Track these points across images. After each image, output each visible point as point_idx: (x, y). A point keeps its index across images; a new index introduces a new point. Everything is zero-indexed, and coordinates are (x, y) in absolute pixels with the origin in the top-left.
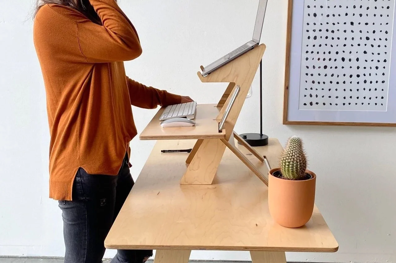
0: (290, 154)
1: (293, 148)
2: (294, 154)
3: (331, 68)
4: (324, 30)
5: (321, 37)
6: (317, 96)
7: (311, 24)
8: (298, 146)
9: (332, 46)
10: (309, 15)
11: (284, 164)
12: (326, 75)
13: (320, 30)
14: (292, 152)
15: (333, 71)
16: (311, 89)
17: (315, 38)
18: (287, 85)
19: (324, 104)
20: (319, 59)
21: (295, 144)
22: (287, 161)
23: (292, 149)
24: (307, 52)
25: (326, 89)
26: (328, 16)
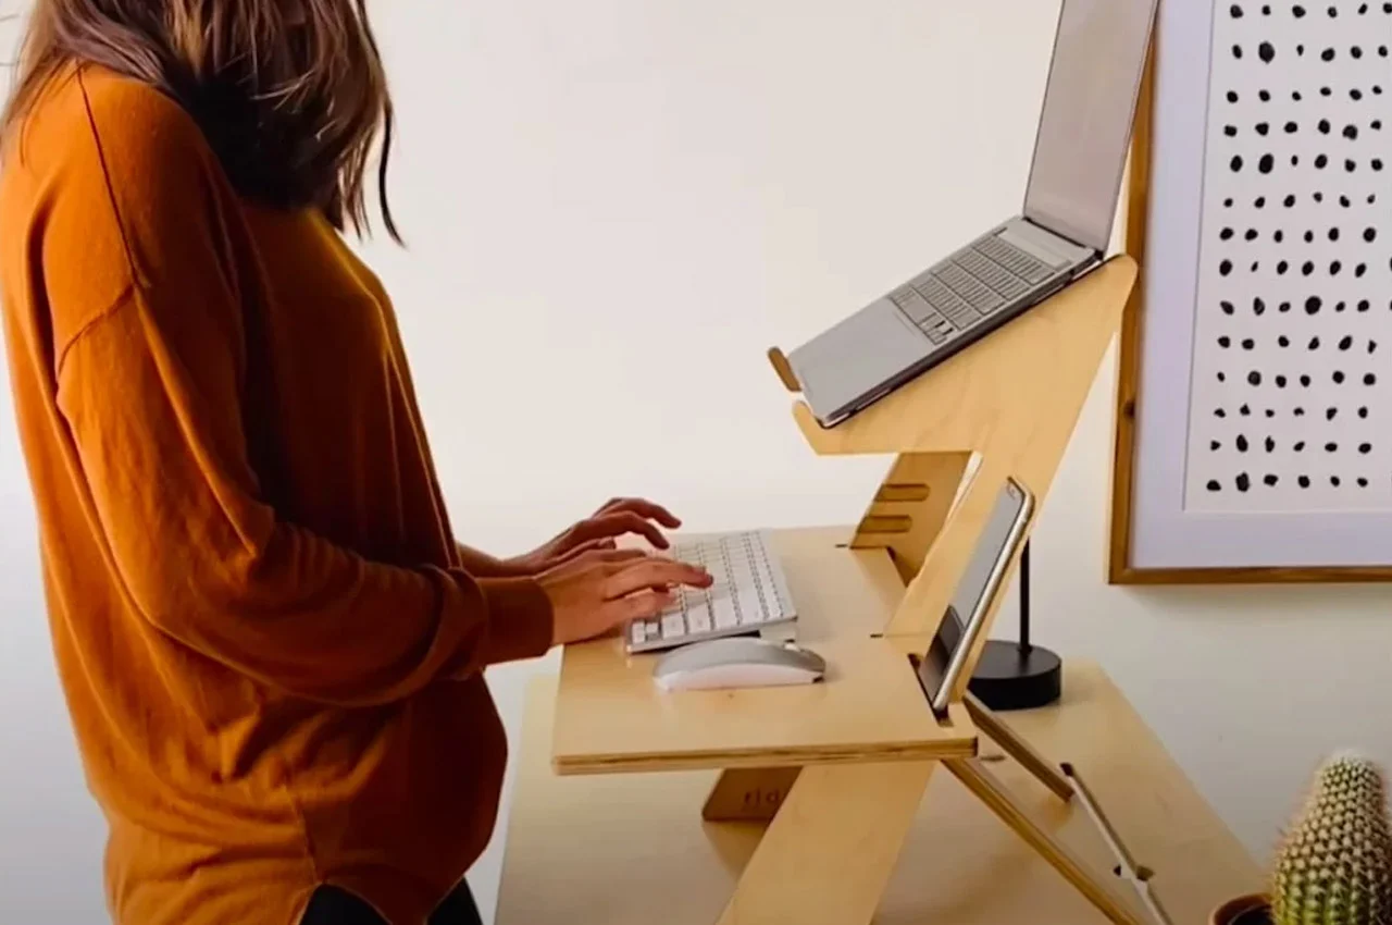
0: (1326, 843)
1: (1343, 814)
2: (1347, 842)
3: (1340, 307)
4: (1308, 127)
5: (1295, 160)
6: (1270, 445)
7: (1248, 96)
8: (1370, 800)
9: (1345, 202)
10: (1237, 52)
11: (1296, 892)
12: (1314, 344)
13: (1291, 128)
14: (1336, 832)
15: (1351, 322)
16: (1245, 410)
17: (1266, 164)
18: (1127, 398)
19: (1304, 482)
20: (1282, 268)
21: (1352, 794)
22: (1312, 875)
23: (1338, 819)
24: (1227, 234)
25: (1316, 413)
26: (1328, 55)
